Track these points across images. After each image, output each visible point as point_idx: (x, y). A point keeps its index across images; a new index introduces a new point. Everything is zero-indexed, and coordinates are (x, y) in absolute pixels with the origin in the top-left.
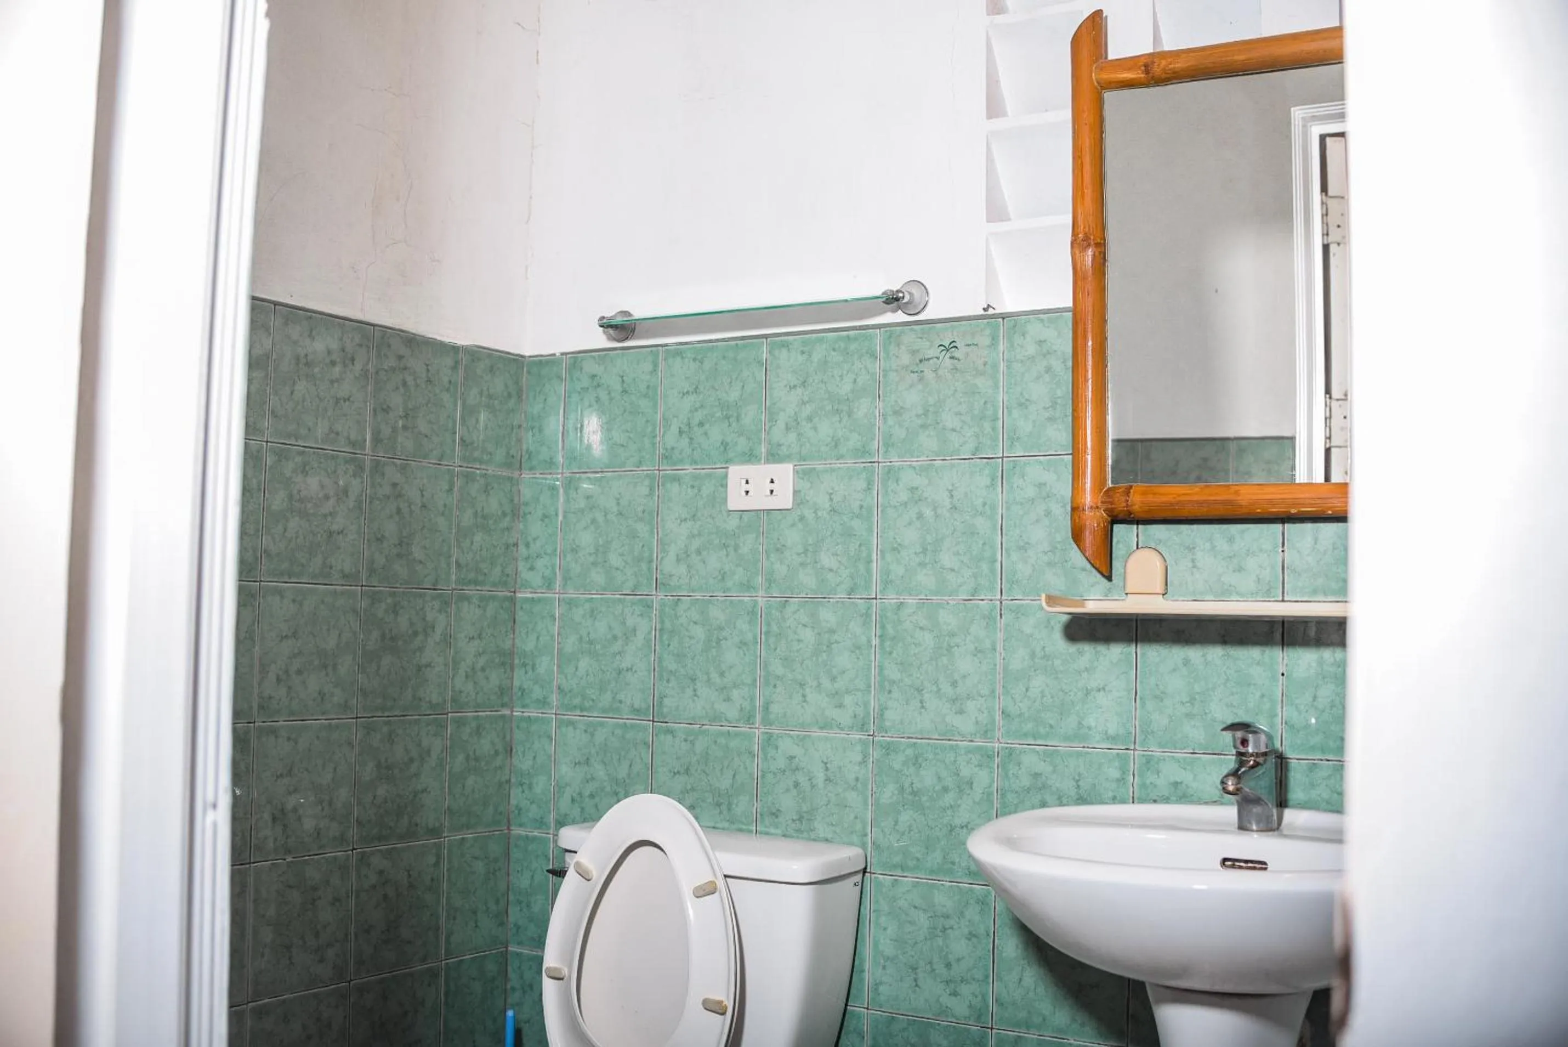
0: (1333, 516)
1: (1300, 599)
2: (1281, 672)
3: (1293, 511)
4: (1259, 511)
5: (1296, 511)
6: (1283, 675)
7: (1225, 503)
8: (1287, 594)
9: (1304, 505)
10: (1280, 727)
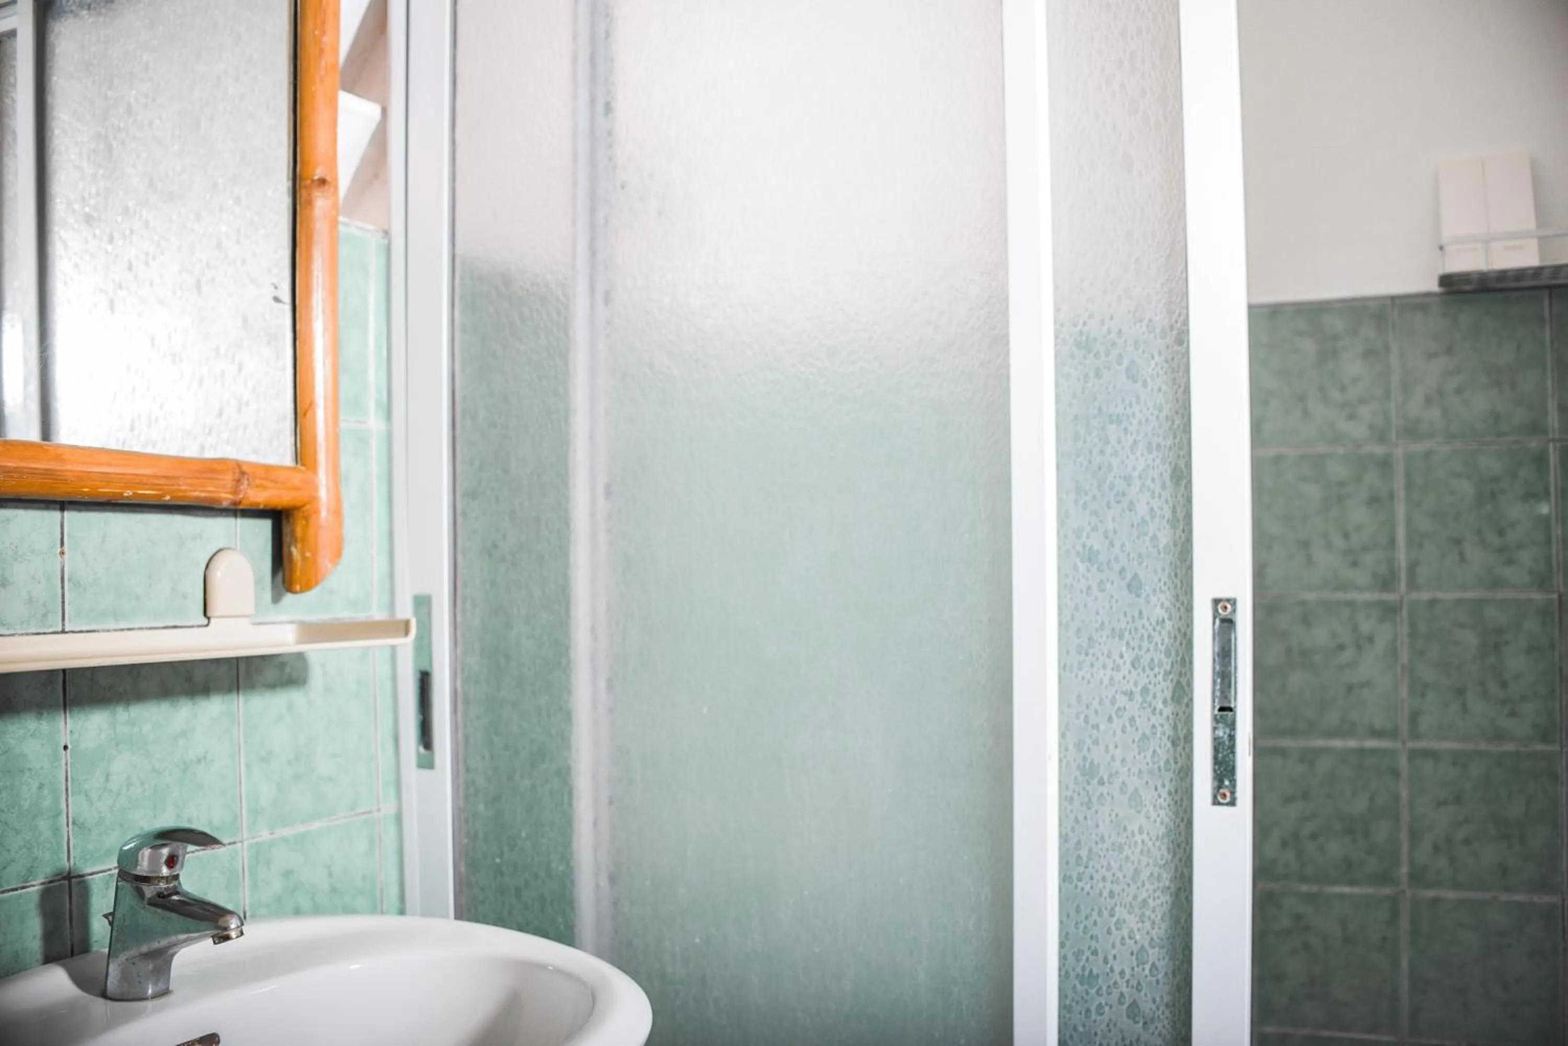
0: (170, 503)
1: (84, 629)
2: (63, 744)
3: (128, 493)
4: (86, 490)
5: (131, 494)
6: (66, 748)
7: (47, 473)
8: (70, 621)
9: (142, 485)
10: (65, 829)
